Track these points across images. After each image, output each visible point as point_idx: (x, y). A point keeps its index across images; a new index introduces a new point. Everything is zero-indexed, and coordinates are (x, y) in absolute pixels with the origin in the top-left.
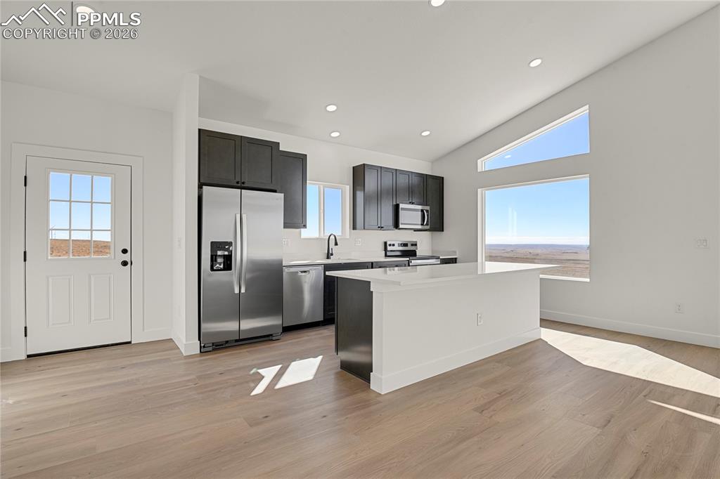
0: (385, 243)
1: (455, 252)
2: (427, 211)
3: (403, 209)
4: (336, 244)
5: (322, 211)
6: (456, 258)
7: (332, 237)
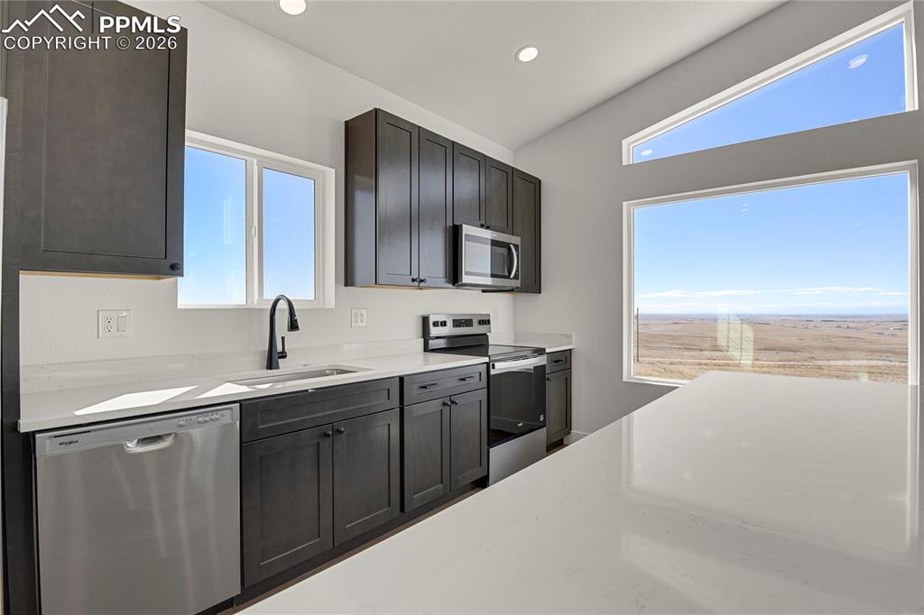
0: (425, 320)
1: (569, 337)
2: (516, 247)
3: (470, 238)
4: (293, 326)
5: (255, 231)
6: (570, 350)
7: (282, 305)
